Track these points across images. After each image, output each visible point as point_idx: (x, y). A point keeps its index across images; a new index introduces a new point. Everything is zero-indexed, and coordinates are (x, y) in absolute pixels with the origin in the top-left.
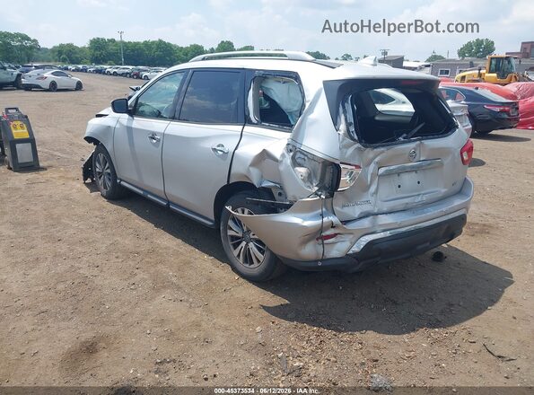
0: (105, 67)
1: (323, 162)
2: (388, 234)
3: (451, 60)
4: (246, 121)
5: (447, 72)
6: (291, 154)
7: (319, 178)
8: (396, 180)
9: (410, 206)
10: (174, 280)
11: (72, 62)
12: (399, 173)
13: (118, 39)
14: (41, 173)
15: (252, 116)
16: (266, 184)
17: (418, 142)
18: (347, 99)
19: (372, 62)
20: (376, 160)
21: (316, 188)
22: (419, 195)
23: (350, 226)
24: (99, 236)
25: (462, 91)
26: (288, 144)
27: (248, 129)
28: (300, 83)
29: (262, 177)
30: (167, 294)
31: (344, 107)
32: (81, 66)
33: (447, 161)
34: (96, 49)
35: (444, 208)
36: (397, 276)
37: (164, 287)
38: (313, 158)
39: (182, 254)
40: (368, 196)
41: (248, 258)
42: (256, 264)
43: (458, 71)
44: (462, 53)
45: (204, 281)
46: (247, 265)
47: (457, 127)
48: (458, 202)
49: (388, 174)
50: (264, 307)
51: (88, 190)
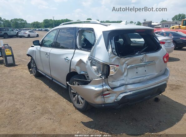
0: (48, 29)
1: (103, 64)
2: (131, 93)
3: (169, 22)
4: (76, 48)
5: (167, 26)
6: (90, 61)
7: (101, 71)
8: (136, 70)
9: (141, 81)
10: (50, 110)
11: (38, 28)
12: (137, 67)
13: (52, 19)
14: (16, 67)
15: (78, 46)
16: (82, 73)
17: (144, 55)
18: (112, 38)
19: (125, 23)
20: (126, 62)
21: (100, 75)
22: (146, 76)
23: (115, 90)
24: (28, 91)
25: (171, 33)
26: (89, 57)
27: (77, 51)
28: (94, 33)
29: (81, 70)
30: (46, 116)
31: (111, 42)
32: (40, 29)
33: (157, 62)
34: (45, 23)
35: (157, 81)
36: (139, 108)
37: (45, 113)
38: (99, 63)
39: (56, 99)
40: (123, 77)
41: (78, 102)
42: (81, 104)
43: (172, 25)
44: (173, 19)
45: (62, 110)
46: (78, 104)
47: (161, 48)
48: (163, 78)
49: (132, 68)
50: (82, 122)
51: (30, 73)
